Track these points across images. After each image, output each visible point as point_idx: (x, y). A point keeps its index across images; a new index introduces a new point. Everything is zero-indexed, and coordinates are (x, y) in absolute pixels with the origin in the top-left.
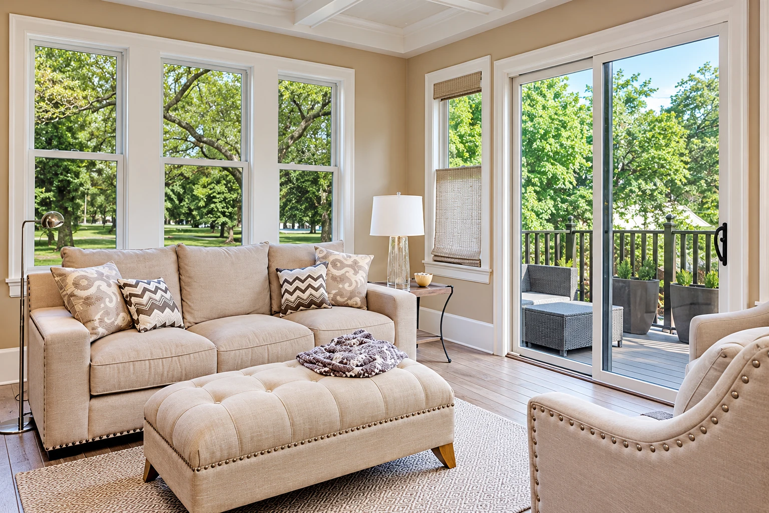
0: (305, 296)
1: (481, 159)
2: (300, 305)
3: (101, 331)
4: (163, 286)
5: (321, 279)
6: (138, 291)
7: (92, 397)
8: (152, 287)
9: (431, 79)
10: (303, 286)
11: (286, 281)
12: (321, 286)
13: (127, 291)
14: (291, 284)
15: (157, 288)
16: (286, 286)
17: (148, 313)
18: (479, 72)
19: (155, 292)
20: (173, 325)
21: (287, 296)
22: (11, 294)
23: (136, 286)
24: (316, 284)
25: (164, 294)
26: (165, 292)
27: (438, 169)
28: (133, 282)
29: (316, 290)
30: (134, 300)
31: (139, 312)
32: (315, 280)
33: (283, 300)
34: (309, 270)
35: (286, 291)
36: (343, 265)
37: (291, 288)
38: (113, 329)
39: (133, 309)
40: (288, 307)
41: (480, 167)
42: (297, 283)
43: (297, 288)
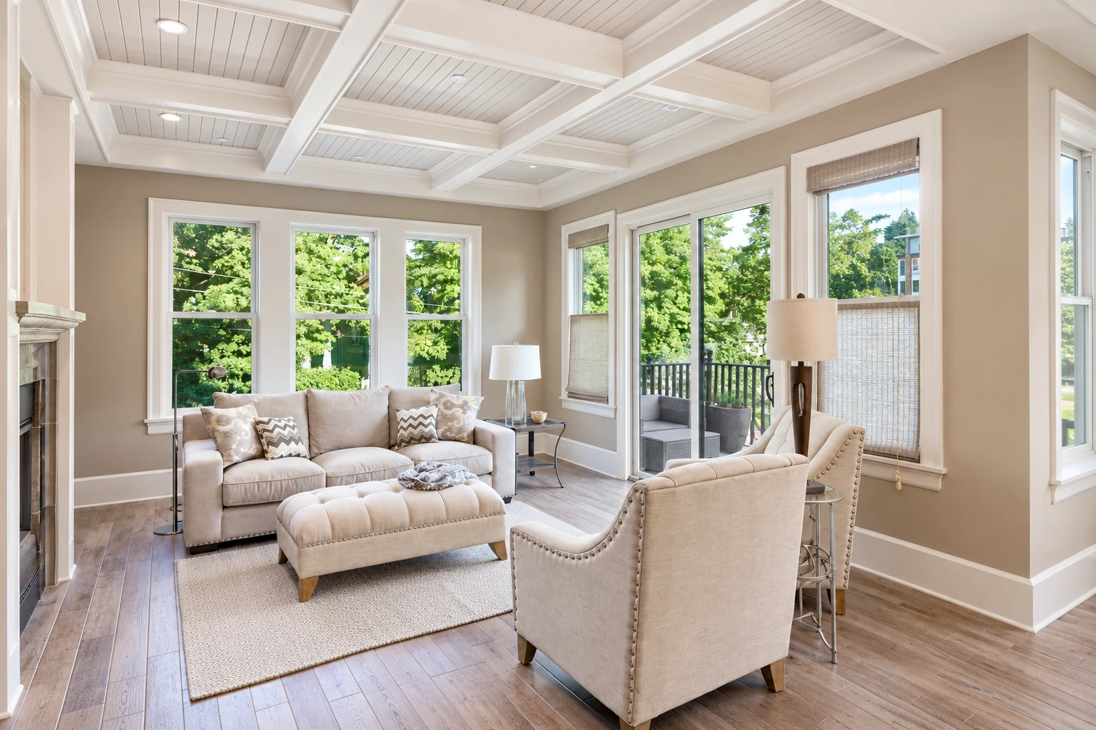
0: (416, 432)
1: (607, 307)
2: (412, 439)
3: (236, 458)
4: (291, 424)
5: (431, 418)
6: (270, 427)
7: (224, 507)
8: (282, 424)
9: (567, 230)
10: (415, 423)
11: (402, 419)
12: (430, 423)
13: (260, 427)
14: (406, 421)
15: (286, 426)
16: (402, 423)
17: (276, 445)
18: (605, 226)
19: (284, 428)
20: (298, 455)
21: (402, 431)
22: (149, 432)
23: (268, 423)
24: (426, 422)
25: (292, 430)
26: (293, 428)
27: (573, 314)
28: (266, 419)
29: (426, 426)
30: (266, 434)
31: (269, 443)
32: (426, 418)
33: (399, 435)
34: (422, 410)
35: (402, 427)
36: (453, 405)
37: (405, 425)
38: (245, 457)
39: (263, 441)
40: (402, 441)
41: (608, 314)
42: (411, 421)
43: (411, 425)
